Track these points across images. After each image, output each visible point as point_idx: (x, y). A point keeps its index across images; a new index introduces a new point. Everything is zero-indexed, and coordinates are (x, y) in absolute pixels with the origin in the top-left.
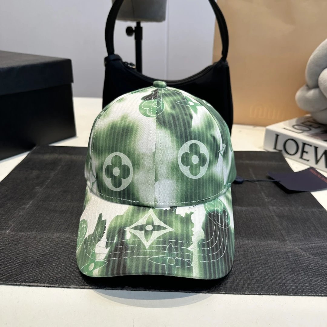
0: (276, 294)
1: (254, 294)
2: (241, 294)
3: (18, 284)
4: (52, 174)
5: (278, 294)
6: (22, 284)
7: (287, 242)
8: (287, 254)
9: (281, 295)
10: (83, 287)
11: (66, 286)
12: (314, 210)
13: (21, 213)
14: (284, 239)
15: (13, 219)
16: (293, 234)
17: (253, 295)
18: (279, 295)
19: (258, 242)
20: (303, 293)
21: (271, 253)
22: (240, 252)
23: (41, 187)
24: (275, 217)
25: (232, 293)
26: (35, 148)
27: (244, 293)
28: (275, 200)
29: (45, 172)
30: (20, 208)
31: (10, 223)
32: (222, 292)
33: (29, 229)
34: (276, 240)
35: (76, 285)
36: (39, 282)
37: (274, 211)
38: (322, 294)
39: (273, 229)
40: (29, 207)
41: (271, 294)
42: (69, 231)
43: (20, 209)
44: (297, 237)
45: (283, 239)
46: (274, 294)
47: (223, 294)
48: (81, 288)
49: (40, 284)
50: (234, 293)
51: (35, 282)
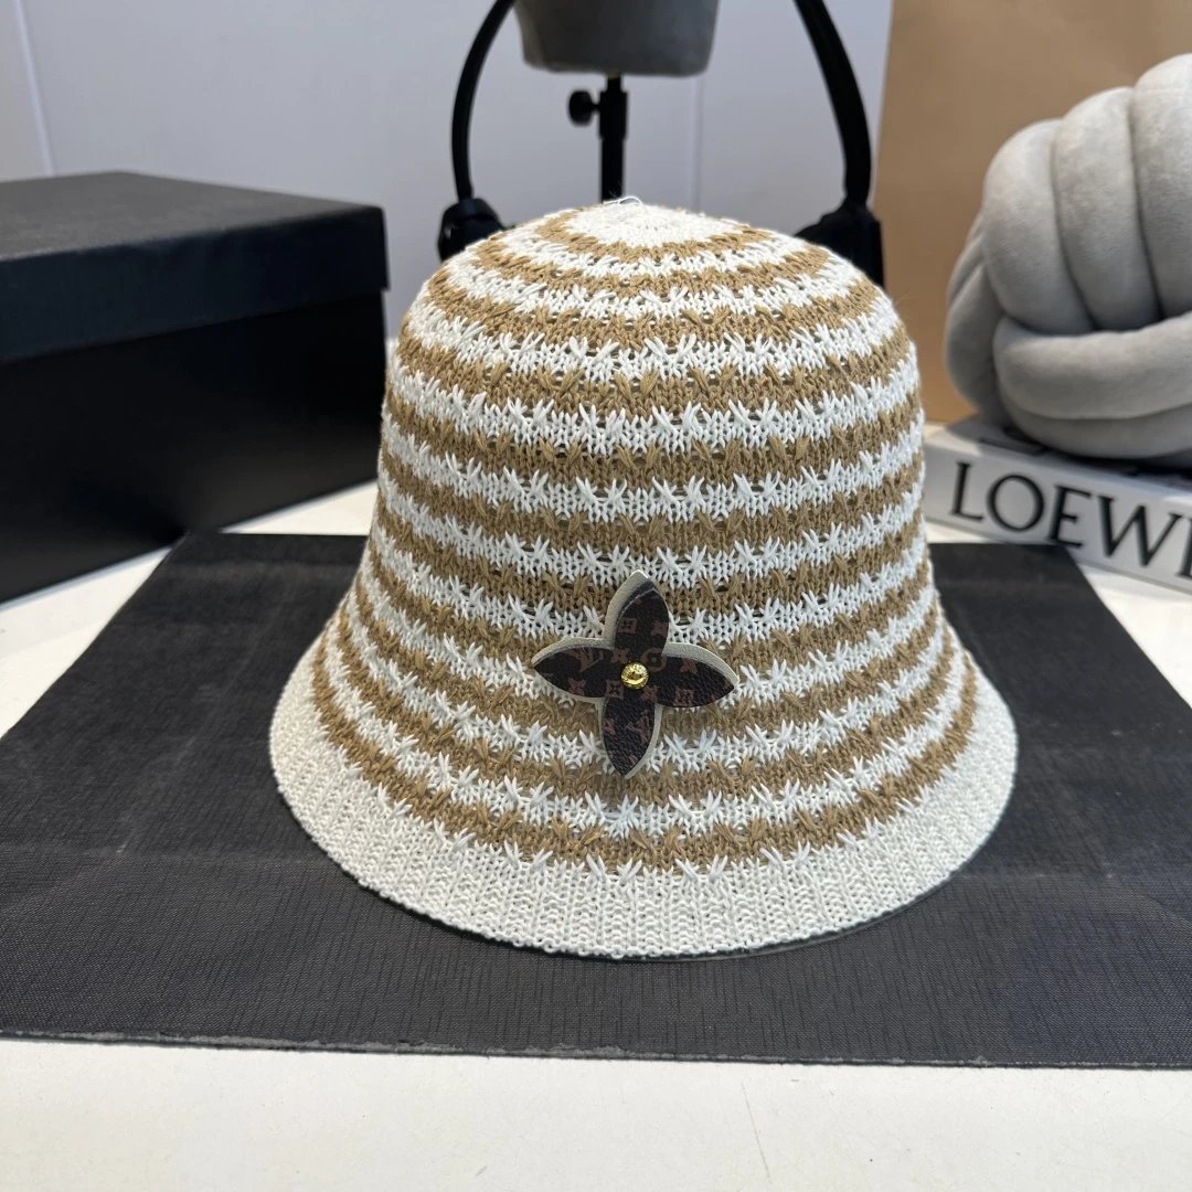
0: (1084, 1063)
1: (1006, 1066)
2: (959, 1067)
3: (177, 1039)
4: (255, 640)
5: (1089, 1064)
6: (192, 1040)
7: (1110, 876)
8: (1110, 920)
9: (1100, 1067)
10: (405, 1046)
11: (346, 1046)
13: (159, 784)
14: (1098, 866)
15: (133, 807)
16: (1129, 848)
17: (1003, 1070)
18: (1093, 1067)
20: (1175, 1060)
21: (1055, 916)
23: (220, 685)
24: (1060, 785)
25: (928, 1061)
27: (970, 1061)
28: (1055, 725)
29: (225, 631)
30: (152, 763)
31: (125, 819)
32: (896, 1060)
33: (195, 840)
34: (1067, 871)
35: (383, 1043)
36: (249, 1034)
37: (1055, 766)
39: (1056, 828)
40: (183, 759)
41: (1065, 1063)
43: (152, 767)
44: (1142, 858)
45: (1095, 867)
46: (1074, 1063)
47: (899, 1065)
48: (401, 1052)
49: (256, 1041)
50: (937, 1061)
51: (236, 1034)
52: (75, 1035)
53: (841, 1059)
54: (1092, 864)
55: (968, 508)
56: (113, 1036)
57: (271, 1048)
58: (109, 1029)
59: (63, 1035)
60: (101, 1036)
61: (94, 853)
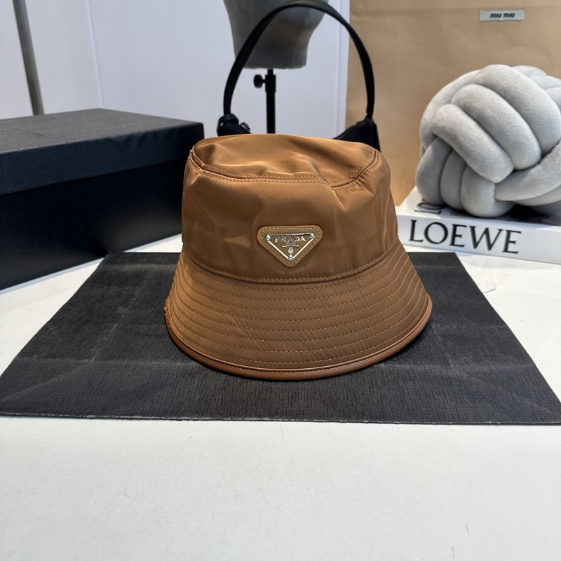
0: (432, 423)
1: (405, 423)
3: (116, 417)
4: (138, 292)
5: (434, 423)
7: (452, 365)
8: (449, 379)
10: (195, 418)
12: (491, 327)
13: (105, 339)
14: (448, 363)
15: (96, 347)
16: (460, 357)
17: (404, 425)
19: (414, 367)
21: (430, 378)
22: (389, 378)
23: (126, 307)
24: (438, 337)
25: (377, 422)
26: (107, 256)
27: (392, 422)
28: (440, 316)
29: (126, 289)
30: (102, 332)
31: (93, 350)
32: (365, 421)
33: (119, 357)
34: (436, 364)
35: (188, 416)
36: (141, 415)
37: (438, 330)
38: (490, 422)
39: (434, 351)
40: (114, 331)
41: (426, 423)
42: (171, 358)
43: (102, 334)
44: (465, 360)
51: (136, 415)
54: (445, 362)
55: (415, 238)
56: (93, 416)
57: (149, 419)
58: (92, 415)
60: (89, 416)
61: (82, 361)
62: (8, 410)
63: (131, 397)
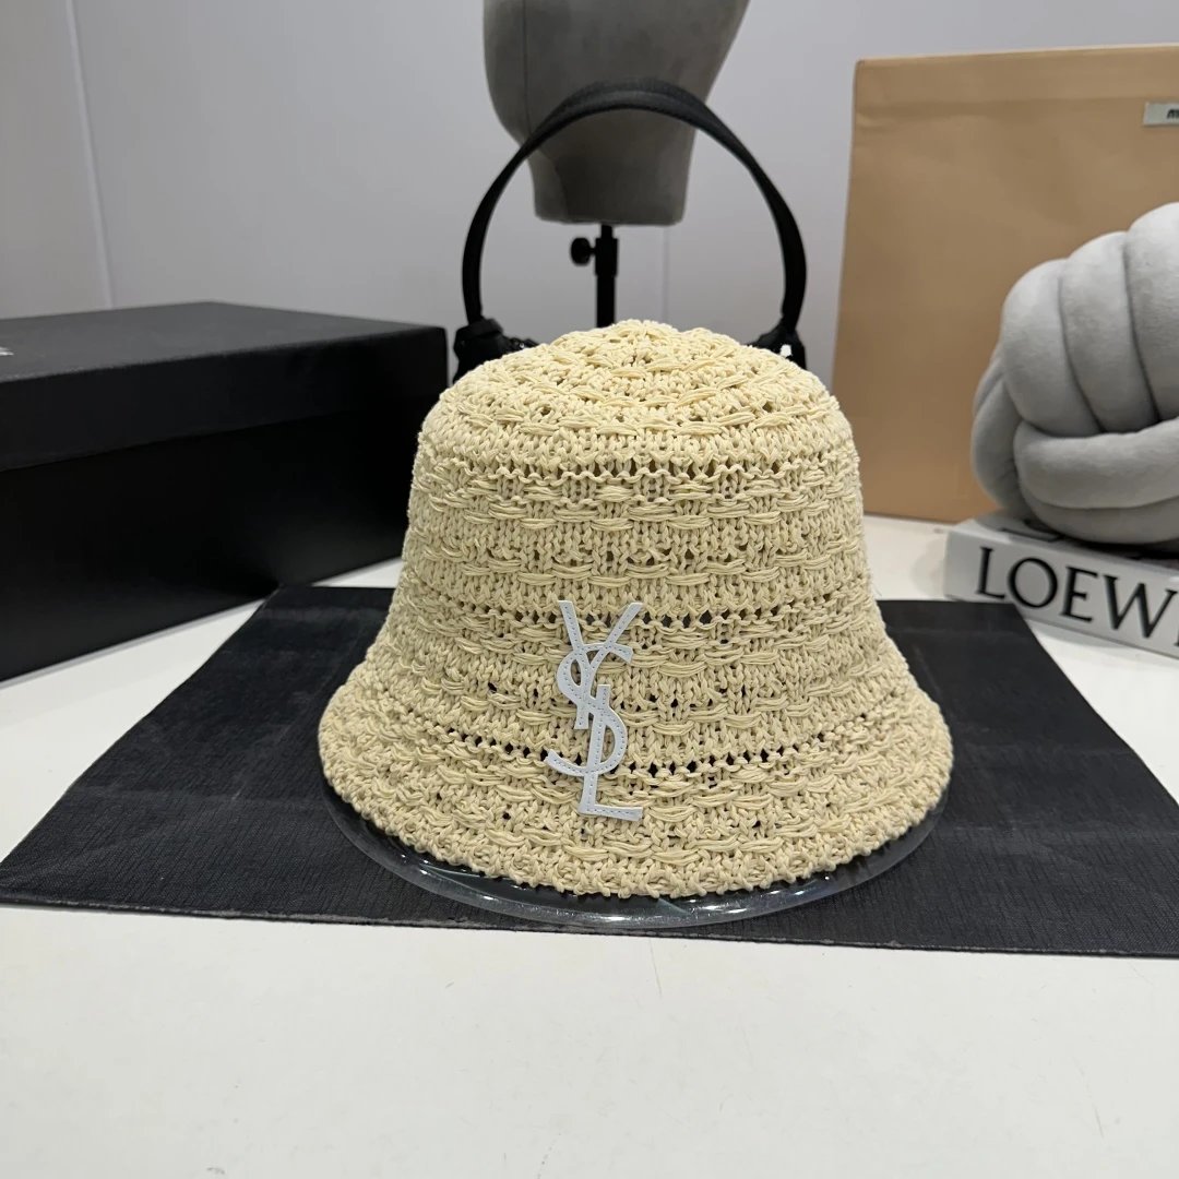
1: (913, 949)
2: (877, 947)
3: (281, 916)
4: (335, 663)
5: (978, 949)
6: (292, 917)
7: (1014, 829)
8: (1009, 859)
9: (987, 951)
10: (453, 923)
11: (408, 922)
12: (1098, 753)
13: (264, 755)
14: (1006, 823)
15: (243, 769)
16: (1033, 811)
17: (911, 951)
18: (981, 951)
20: (1047, 949)
21: (967, 855)
23: (308, 693)
24: (983, 770)
25: (852, 943)
26: (275, 593)
27: (885, 945)
29: (313, 657)
30: (258, 742)
31: (237, 777)
32: (828, 942)
33: (292, 793)
35: (437, 919)
36: (334, 912)
37: (981, 757)
40: (282, 740)
41: (959, 948)
43: (257, 744)
44: (1043, 818)
45: (1003, 824)
46: (967, 948)
47: (830, 945)
48: (449, 927)
49: (339, 918)
50: (859, 943)
52: (204, 912)
53: (784, 939)
54: (1001, 822)
56: (232, 913)
57: (351, 923)
58: (227, 908)
59: (196, 912)
60: (224, 913)
61: (214, 798)
62: (51, 894)
63: (316, 875)
